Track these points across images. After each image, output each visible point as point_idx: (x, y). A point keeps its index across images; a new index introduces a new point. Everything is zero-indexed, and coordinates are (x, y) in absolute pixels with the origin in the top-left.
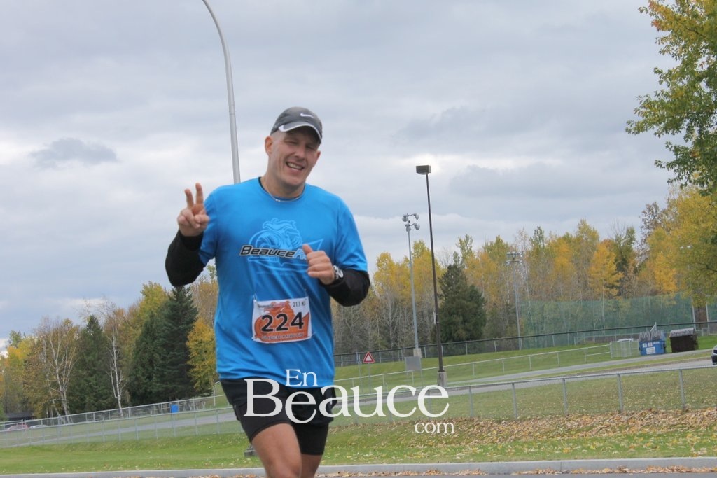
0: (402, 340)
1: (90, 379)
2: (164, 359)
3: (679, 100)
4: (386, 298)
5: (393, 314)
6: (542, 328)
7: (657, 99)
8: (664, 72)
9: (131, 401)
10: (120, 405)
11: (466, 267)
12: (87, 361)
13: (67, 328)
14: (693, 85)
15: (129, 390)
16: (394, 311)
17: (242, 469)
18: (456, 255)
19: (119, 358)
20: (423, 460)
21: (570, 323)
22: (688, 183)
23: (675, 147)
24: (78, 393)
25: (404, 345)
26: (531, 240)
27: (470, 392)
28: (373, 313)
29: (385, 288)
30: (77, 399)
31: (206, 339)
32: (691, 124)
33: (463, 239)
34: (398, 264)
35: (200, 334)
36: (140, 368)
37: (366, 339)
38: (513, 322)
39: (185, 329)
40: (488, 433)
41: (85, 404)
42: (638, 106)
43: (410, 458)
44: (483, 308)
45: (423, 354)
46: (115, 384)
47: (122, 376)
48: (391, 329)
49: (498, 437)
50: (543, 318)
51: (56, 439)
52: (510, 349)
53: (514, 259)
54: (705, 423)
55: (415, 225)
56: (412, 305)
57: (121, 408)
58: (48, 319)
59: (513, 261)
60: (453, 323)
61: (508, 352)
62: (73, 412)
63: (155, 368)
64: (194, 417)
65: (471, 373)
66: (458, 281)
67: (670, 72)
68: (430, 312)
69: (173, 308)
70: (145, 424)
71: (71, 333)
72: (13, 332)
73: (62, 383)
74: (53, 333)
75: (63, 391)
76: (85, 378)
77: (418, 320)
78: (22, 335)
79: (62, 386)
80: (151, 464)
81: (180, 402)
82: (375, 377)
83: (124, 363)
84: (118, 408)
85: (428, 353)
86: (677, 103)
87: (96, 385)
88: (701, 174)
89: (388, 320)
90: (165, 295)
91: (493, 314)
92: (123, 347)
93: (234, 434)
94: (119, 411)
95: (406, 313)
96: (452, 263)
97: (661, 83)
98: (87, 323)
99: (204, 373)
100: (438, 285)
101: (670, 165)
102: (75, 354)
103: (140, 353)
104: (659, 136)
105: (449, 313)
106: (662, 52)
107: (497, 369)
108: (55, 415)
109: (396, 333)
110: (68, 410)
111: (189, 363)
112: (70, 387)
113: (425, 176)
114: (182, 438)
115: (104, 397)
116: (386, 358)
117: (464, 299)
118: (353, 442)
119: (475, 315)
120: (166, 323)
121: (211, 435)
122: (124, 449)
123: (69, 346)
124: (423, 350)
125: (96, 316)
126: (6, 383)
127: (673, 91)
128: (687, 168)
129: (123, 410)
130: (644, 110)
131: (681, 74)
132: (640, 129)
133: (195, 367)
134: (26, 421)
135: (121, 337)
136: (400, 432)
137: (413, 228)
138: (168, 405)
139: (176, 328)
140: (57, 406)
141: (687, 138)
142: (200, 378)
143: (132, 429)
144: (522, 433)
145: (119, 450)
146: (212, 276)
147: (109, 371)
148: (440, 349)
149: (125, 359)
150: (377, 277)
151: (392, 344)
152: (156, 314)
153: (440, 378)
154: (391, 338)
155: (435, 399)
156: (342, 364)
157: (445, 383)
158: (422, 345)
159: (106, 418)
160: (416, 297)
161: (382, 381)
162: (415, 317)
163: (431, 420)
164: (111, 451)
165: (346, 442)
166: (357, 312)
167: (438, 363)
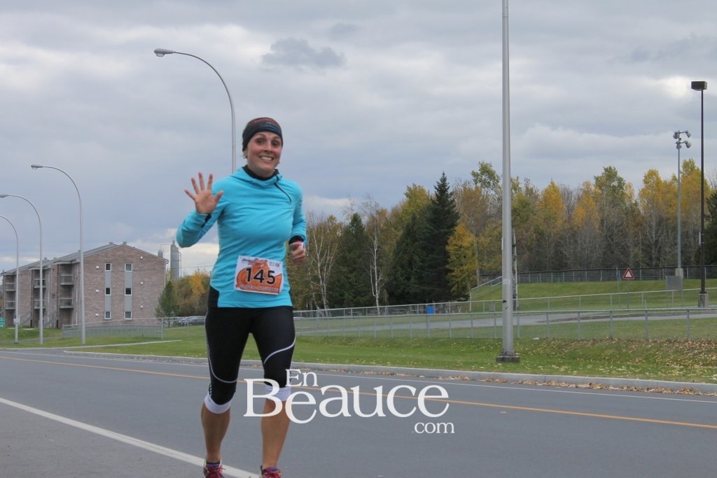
0: (664, 259)
1: (350, 275)
2: (423, 261)
4: (651, 216)
5: (657, 232)
9: (389, 299)
10: (377, 304)
12: (348, 258)
13: (330, 224)
15: (387, 290)
16: (658, 230)
17: (492, 373)
19: (379, 257)
20: (678, 378)
24: (338, 289)
25: (666, 265)
28: (637, 229)
29: (650, 205)
30: (337, 294)
31: (465, 244)
34: (665, 182)
35: (460, 238)
36: (400, 268)
37: (627, 256)
39: (446, 233)
41: (343, 300)
43: (664, 375)
45: (685, 275)
46: (374, 283)
47: (381, 275)
48: (653, 247)
51: (313, 332)
55: (686, 143)
56: (677, 225)
57: (378, 307)
58: (313, 214)
62: (331, 307)
63: (414, 270)
64: (448, 320)
68: (696, 232)
69: (435, 212)
70: (400, 323)
71: (335, 229)
73: (322, 278)
74: (318, 229)
75: (324, 285)
76: (346, 274)
77: (682, 240)
79: (323, 281)
80: (402, 362)
81: (436, 305)
82: (633, 295)
83: (384, 262)
85: (691, 274)
87: (356, 282)
89: (652, 238)
90: (428, 198)
92: (383, 247)
93: (487, 339)
94: (376, 309)
95: (670, 232)
98: (350, 220)
99: (462, 278)
100: (706, 206)
102: (337, 250)
103: (401, 254)
105: (715, 235)
108: (315, 308)
109: (659, 252)
110: (327, 304)
111: (447, 266)
112: (331, 282)
113: (701, 92)
114: (435, 339)
115: (362, 294)
116: (647, 276)
118: (606, 356)
120: (428, 226)
121: (464, 338)
122: (379, 346)
123: (332, 243)
124: (685, 271)
125: (359, 214)
129: (381, 309)
133: (452, 271)
135: (382, 236)
136: (656, 350)
137: (683, 145)
138: (424, 307)
139: (436, 232)
140: (317, 300)
142: (458, 282)
143: (386, 327)
145: (373, 346)
146: (476, 182)
147: (369, 270)
148: (703, 270)
149: (385, 259)
150: (643, 193)
151: (654, 262)
152: (418, 216)
153: (701, 299)
154: (654, 256)
155: (695, 319)
156: (601, 279)
157: (706, 305)
158: (685, 265)
159: (362, 315)
160: (682, 216)
161: (641, 298)
162: (679, 237)
163: (689, 339)
164: (367, 346)
165: (600, 355)
166: (620, 228)
167: (700, 284)
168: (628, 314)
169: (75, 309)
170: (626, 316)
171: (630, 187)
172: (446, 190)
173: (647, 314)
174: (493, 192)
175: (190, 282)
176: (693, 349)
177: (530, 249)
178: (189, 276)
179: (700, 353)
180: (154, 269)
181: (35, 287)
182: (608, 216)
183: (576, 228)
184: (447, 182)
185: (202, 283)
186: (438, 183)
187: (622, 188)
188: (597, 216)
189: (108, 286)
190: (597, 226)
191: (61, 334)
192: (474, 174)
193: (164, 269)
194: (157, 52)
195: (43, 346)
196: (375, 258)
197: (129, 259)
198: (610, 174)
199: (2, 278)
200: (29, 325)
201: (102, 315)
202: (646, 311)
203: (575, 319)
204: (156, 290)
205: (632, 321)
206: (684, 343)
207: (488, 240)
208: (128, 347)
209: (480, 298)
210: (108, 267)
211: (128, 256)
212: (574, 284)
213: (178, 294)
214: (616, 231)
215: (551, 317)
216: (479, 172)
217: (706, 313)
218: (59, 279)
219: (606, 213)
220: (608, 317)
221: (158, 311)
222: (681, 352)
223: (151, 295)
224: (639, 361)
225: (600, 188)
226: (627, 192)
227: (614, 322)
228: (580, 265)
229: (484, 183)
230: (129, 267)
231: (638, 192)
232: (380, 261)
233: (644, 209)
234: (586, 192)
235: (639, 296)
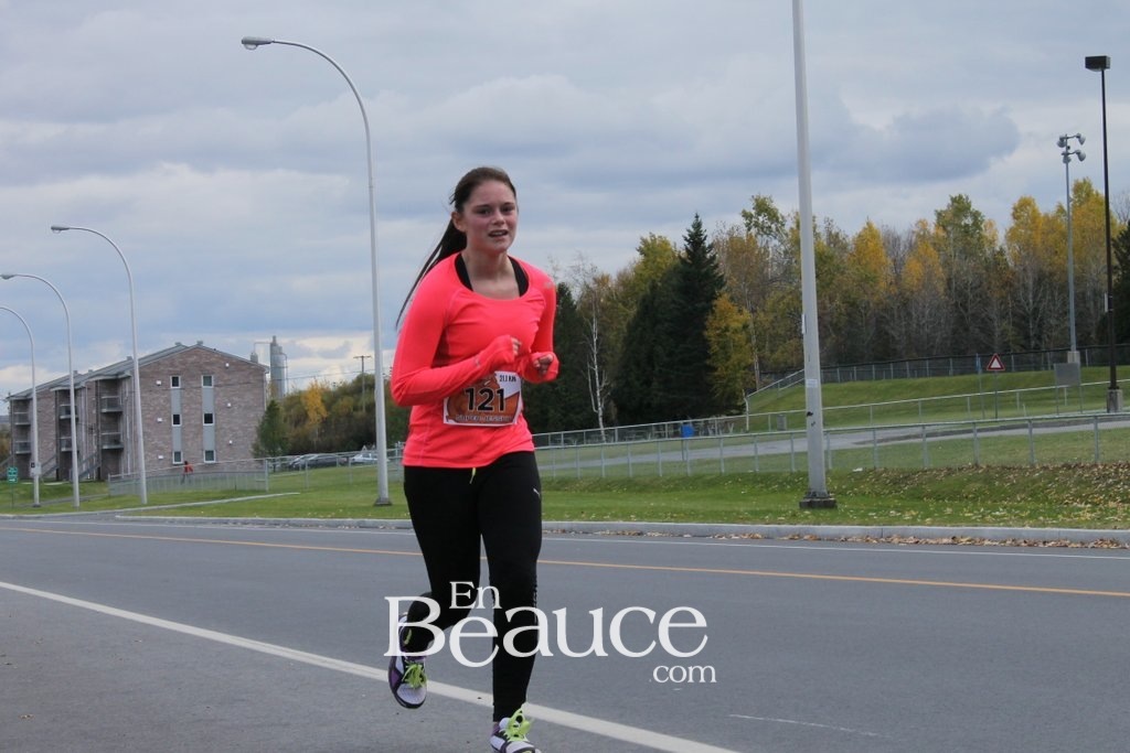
0: (1048, 337)
2: (670, 354)
4: (1025, 270)
5: (1035, 297)
9: (618, 417)
10: (601, 424)
15: (615, 401)
16: (1038, 291)
17: (797, 526)
19: (601, 351)
20: (1089, 524)
24: (539, 403)
25: (1051, 346)
28: (1004, 292)
29: (1023, 253)
31: (734, 325)
34: (1046, 216)
35: (724, 316)
36: (634, 367)
37: (990, 334)
39: (705, 310)
41: (548, 419)
43: (1068, 520)
45: (1083, 361)
46: (594, 390)
47: (605, 379)
48: (1031, 319)
55: (1078, 153)
56: (1067, 282)
57: (602, 428)
63: (657, 369)
64: (719, 446)
68: (1100, 292)
69: (686, 276)
70: (641, 453)
77: (1076, 306)
80: (654, 515)
81: (693, 423)
82: (1005, 394)
83: (609, 358)
84: (599, 427)
85: (1092, 360)
87: (567, 391)
89: (1028, 304)
90: (674, 256)
92: (607, 334)
93: (781, 473)
94: (599, 432)
95: (1057, 294)
100: (1113, 251)
103: (635, 344)
105: (1128, 296)
109: (1040, 326)
111: (708, 362)
113: (1100, 73)
114: (698, 477)
115: (577, 410)
116: (1023, 365)
118: (969, 493)
120: (676, 299)
121: (744, 474)
122: (610, 490)
124: (1082, 355)
125: (567, 285)
129: (606, 431)
133: (715, 369)
135: (604, 318)
136: (1047, 481)
137: (1074, 157)
138: (676, 426)
139: (690, 307)
143: (621, 461)
145: (601, 491)
146: (749, 227)
147: (585, 371)
148: (1113, 352)
149: (609, 352)
150: (1012, 235)
151: (1033, 343)
152: (659, 284)
153: (1111, 399)
154: (1032, 334)
155: (1104, 431)
156: (951, 372)
157: (1118, 406)
158: (1083, 344)
159: (578, 444)
160: (1075, 269)
161: (1014, 400)
162: (1072, 301)
163: (1099, 462)
164: (590, 492)
165: (958, 493)
166: (978, 291)
167: (1109, 374)
169: (125, 450)
170: (993, 430)
171: (991, 225)
172: (702, 242)
173: (1030, 424)
174: (776, 242)
175: (303, 401)
176: (1106, 477)
177: (837, 329)
178: (300, 392)
179: (1118, 483)
180: (248, 383)
181: (62, 417)
182: (958, 272)
183: (908, 293)
184: (703, 228)
185: (323, 401)
186: (689, 231)
187: (981, 229)
188: (940, 272)
189: (176, 410)
190: (941, 288)
191: (106, 489)
192: (746, 215)
193: (263, 381)
194: (246, 42)
195: (80, 509)
197: (208, 368)
198: (960, 206)
199: (8, 403)
200: (55, 477)
201: (168, 457)
202: (1029, 420)
203: (916, 437)
204: (252, 415)
205: (1007, 437)
206: (1090, 468)
207: (771, 317)
208: (217, 507)
209: (761, 409)
210: (175, 382)
211: (207, 364)
212: (910, 381)
213: (285, 420)
214: (971, 297)
215: (881, 435)
216: (753, 212)
217: (1119, 419)
218: (99, 403)
219: (954, 270)
221: (256, 447)
222: (1087, 483)
223: (244, 422)
224: (1022, 499)
225: (944, 228)
226: (987, 234)
227: (978, 439)
228: (917, 351)
229: (762, 229)
230: (208, 381)
231: (1004, 232)
232: (603, 356)
233: (1014, 260)
234: (923, 236)
235: (1013, 397)
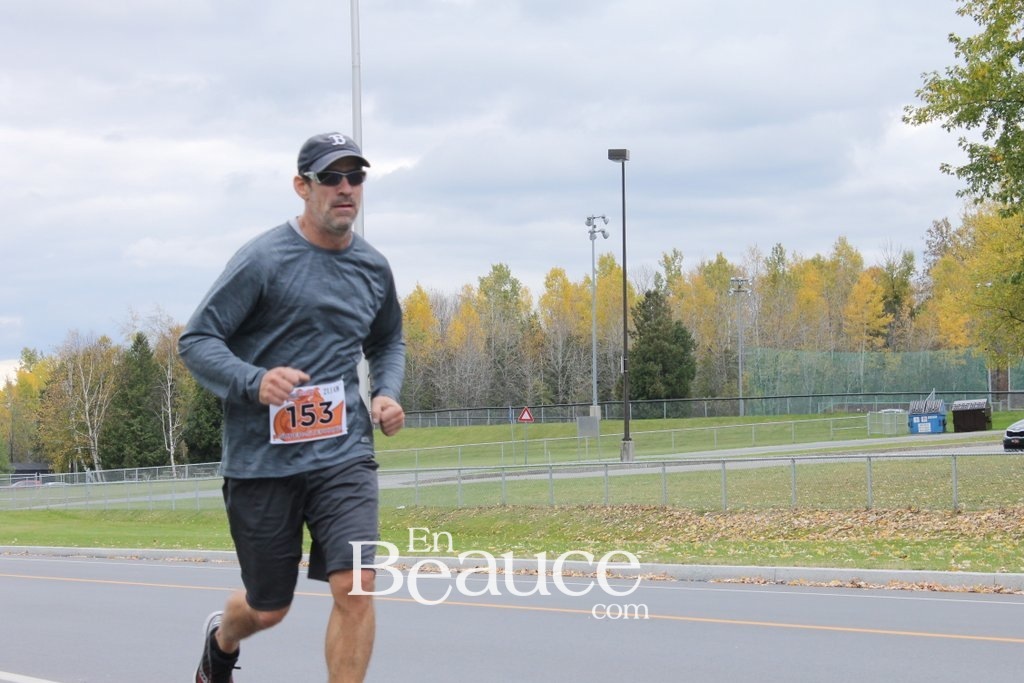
0: (575, 393)
1: (132, 421)
3: (979, 82)
4: (555, 333)
5: (563, 358)
6: (774, 388)
7: (949, 79)
8: (962, 41)
9: (189, 457)
10: (172, 461)
11: (671, 295)
12: (129, 397)
13: (103, 348)
14: (1001, 62)
15: (186, 441)
16: (566, 352)
18: (658, 276)
19: (174, 395)
21: (813, 381)
22: (985, 197)
23: (971, 146)
24: (114, 441)
25: (577, 400)
26: (766, 261)
27: (664, 469)
28: (536, 352)
29: (554, 318)
30: (113, 448)
32: (995, 115)
33: (670, 255)
34: (575, 284)
36: (204, 410)
37: (524, 388)
38: (733, 376)
40: (684, 527)
41: (123, 456)
42: (921, 85)
44: (692, 354)
45: (603, 414)
46: (167, 431)
47: (178, 420)
48: (560, 376)
49: (698, 533)
50: (776, 374)
51: (84, 503)
52: (727, 415)
53: (740, 287)
54: (982, 531)
55: (603, 232)
56: (591, 344)
57: (173, 466)
58: (77, 334)
59: (739, 290)
60: (649, 373)
61: (722, 418)
62: (106, 467)
65: (668, 445)
66: (659, 314)
67: (970, 41)
68: (617, 355)
70: (209, 489)
71: (109, 356)
72: (26, 349)
73: (92, 426)
74: (84, 355)
75: (94, 435)
76: (126, 420)
77: (599, 366)
78: (38, 354)
79: (93, 429)
80: (218, 544)
82: (533, 443)
83: (181, 402)
84: (170, 464)
85: (610, 414)
86: (977, 85)
87: (141, 431)
88: (1003, 186)
89: (557, 363)
91: (706, 363)
92: (180, 380)
94: (171, 469)
95: (582, 354)
96: (652, 288)
97: (957, 55)
98: (131, 343)
100: (630, 318)
101: (961, 171)
102: (113, 386)
104: (949, 130)
105: (644, 358)
106: (961, 12)
107: (706, 441)
108: (81, 469)
109: (567, 382)
110: (99, 463)
112: (105, 432)
113: (621, 163)
115: (151, 448)
116: (551, 417)
117: (666, 340)
118: (497, 529)
119: (680, 363)
122: (179, 521)
123: (106, 374)
124: (603, 409)
125: (146, 334)
126: (13, 420)
127: (972, 69)
128: (984, 177)
129: (177, 469)
130: (929, 92)
131: (986, 45)
132: (921, 118)
134: (41, 476)
136: (563, 520)
137: (599, 235)
140: (84, 458)
141: (987, 135)
143: (190, 495)
144: (732, 531)
145: (172, 522)
147: (160, 413)
148: (627, 408)
149: (182, 396)
150: (545, 301)
151: (561, 398)
153: (625, 449)
154: (560, 389)
155: (615, 477)
156: (489, 421)
157: (631, 457)
158: (604, 400)
159: (150, 479)
160: (598, 333)
161: (543, 448)
162: (594, 361)
163: (608, 505)
164: (161, 523)
165: (488, 529)
166: (514, 350)
167: (623, 427)
168: (526, 471)
170: (523, 474)
171: (527, 292)
173: (551, 470)
176: (613, 517)
179: (622, 522)
182: (497, 333)
183: (453, 350)
187: (518, 295)
188: (482, 333)
190: (482, 347)
196: (169, 396)
198: (501, 274)
202: (551, 467)
203: (453, 479)
205: (531, 480)
206: (601, 509)
212: (451, 429)
215: (422, 476)
217: (628, 467)
219: (494, 331)
220: (497, 475)
222: (597, 522)
224: (542, 535)
225: (486, 294)
226: (523, 300)
227: (507, 483)
228: (460, 402)
231: (538, 299)
232: (176, 399)
233: (546, 322)
234: (467, 300)
235: (541, 445)
